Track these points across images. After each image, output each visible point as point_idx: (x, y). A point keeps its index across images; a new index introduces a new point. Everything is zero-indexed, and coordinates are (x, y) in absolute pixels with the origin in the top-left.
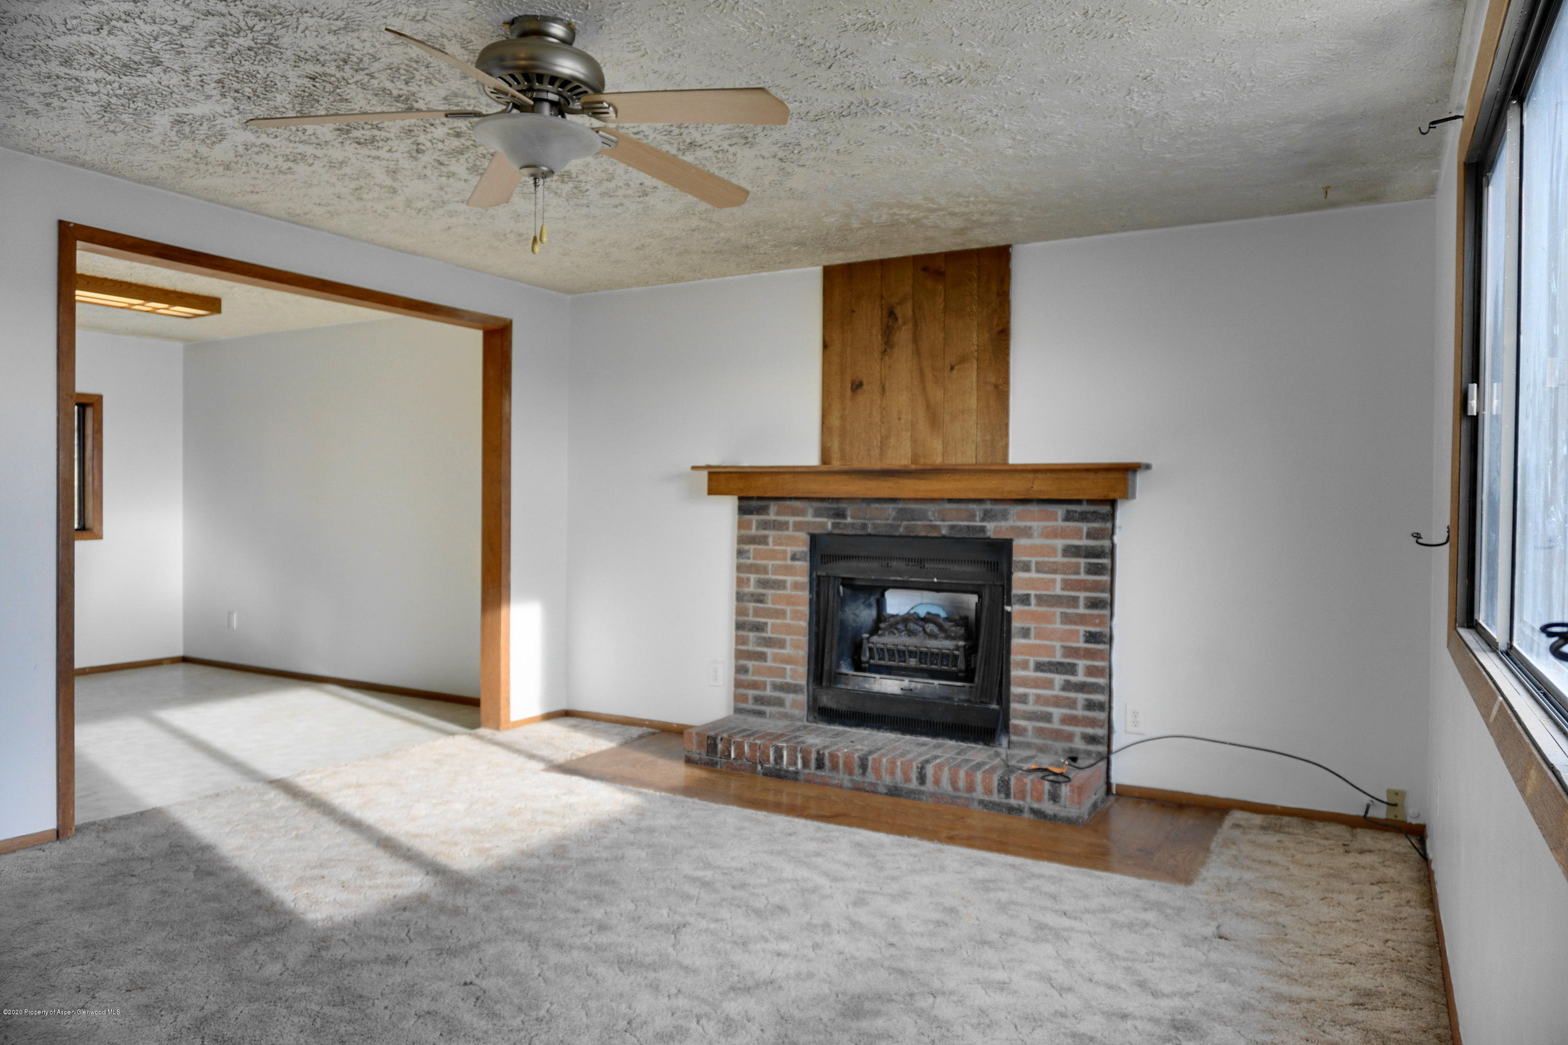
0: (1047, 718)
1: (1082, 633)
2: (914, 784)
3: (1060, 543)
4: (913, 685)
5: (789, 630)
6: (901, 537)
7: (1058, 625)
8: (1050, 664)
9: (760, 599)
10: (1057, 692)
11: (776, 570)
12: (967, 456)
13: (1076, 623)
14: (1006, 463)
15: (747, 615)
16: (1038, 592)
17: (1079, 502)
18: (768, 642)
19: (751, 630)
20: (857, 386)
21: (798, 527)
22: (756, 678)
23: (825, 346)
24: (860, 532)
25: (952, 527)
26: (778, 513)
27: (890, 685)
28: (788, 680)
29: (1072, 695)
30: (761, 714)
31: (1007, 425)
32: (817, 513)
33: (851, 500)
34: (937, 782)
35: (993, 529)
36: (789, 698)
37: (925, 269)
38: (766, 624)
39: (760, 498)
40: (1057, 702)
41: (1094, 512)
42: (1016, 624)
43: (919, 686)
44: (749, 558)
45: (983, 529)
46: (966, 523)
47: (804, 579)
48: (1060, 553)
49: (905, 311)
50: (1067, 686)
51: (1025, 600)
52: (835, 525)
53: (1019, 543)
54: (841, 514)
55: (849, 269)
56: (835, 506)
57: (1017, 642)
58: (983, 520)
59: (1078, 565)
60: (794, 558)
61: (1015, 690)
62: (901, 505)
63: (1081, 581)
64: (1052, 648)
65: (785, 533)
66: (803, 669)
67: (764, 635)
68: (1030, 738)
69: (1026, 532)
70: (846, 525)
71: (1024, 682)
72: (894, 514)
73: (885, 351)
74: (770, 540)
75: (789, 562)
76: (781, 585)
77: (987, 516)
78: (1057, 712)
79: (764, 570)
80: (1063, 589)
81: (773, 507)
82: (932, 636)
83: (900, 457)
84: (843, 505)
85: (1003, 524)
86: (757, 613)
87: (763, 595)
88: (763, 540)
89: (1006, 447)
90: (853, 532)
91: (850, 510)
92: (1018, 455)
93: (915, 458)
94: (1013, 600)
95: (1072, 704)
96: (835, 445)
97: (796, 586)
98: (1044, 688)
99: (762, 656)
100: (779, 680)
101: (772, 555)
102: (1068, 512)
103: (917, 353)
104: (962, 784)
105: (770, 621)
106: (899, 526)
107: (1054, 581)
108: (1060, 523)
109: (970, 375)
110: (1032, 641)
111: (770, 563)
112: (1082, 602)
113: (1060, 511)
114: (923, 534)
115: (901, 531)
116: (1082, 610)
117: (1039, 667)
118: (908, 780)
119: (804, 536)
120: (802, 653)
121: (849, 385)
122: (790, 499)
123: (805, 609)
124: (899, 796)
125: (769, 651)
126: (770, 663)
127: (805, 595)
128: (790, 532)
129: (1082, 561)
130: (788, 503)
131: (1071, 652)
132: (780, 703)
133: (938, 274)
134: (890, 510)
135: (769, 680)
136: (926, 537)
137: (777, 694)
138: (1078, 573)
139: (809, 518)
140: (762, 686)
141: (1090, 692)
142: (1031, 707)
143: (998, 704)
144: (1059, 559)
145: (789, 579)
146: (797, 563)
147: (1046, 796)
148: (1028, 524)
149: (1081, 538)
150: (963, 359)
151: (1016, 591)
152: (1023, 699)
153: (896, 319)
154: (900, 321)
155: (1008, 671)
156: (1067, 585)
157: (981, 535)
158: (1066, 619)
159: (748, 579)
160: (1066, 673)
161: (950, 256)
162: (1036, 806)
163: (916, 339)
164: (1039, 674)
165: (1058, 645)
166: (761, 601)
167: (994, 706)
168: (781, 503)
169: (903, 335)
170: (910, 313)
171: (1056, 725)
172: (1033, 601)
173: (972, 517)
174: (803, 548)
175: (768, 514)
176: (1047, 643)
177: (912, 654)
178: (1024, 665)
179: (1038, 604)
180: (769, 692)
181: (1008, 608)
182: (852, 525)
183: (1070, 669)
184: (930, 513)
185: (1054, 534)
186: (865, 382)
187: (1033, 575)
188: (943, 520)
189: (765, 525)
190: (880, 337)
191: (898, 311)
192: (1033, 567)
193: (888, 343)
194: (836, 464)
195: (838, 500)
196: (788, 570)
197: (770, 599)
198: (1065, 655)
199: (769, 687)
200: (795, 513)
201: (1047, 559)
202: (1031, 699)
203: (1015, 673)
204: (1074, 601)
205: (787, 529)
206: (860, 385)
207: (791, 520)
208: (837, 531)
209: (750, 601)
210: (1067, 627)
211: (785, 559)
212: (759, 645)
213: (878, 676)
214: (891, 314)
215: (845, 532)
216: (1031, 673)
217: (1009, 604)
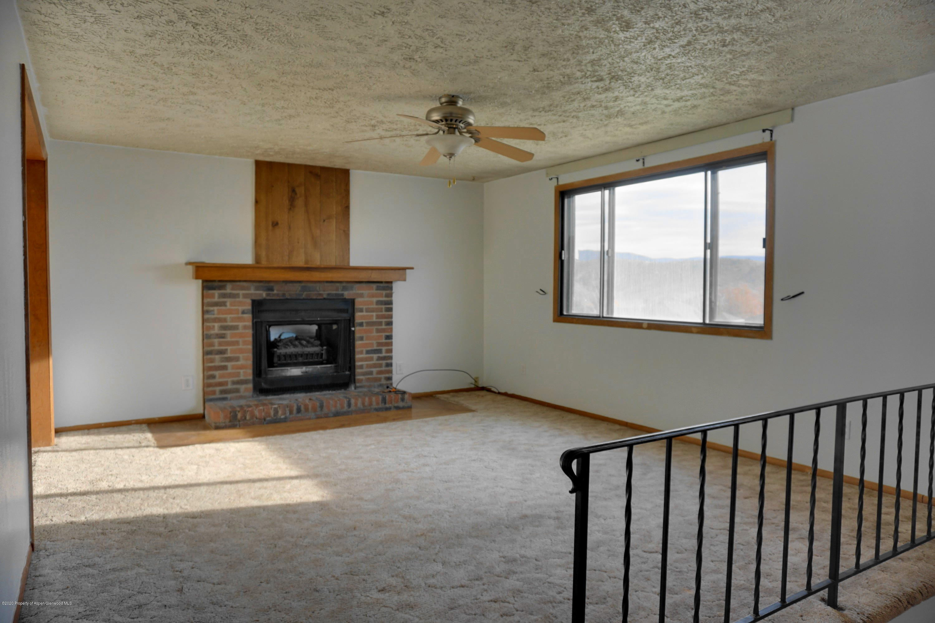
0: (371, 373)
1: (384, 336)
2: (346, 408)
3: (375, 300)
4: (307, 370)
5: (241, 351)
6: (304, 299)
7: (375, 334)
8: (372, 350)
9: (222, 336)
10: (375, 362)
11: (233, 320)
12: (332, 261)
13: (381, 332)
14: (349, 265)
15: (214, 346)
16: (366, 321)
17: (381, 282)
18: (229, 359)
19: (217, 354)
20: (275, 224)
21: (245, 296)
22: (221, 380)
23: (257, 202)
24: (281, 298)
25: (329, 294)
26: (232, 289)
27: (295, 372)
28: (242, 378)
29: (381, 362)
30: (224, 399)
31: (349, 249)
32: (257, 289)
33: (276, 282)
34: (356, 404)
35: (347, 294)
36: (242, 387)
37: (311, 172)
38: (227, 350)
39: (220, 281)
40: (375, 366)
41: (388, 286)
42: (357, 335)
43: (310, 369)
44: (214, 314)
45: (342, 295)
46: (334, 292)
47: (249, 324)
48: (375, 303)
49: (300, 191)
50: (379, 359)
51: (361, 324)
52: (268, 295)
53: (358, 301)
54: (271, 289)
55: (271, 165)
56: (267, 285)
57: (358, 343)
58: (342, 290)
59: (382, 308)
60: (243, 312)
61: (358, 364)
62: (303, 284)
63: (384, 315)
64: (372, 344)
65: (237, 300)
66: (250, 371)
67: (226, 356)
68: (364, 383)
69: (361, 296)
70: (274, 295)
71: (362, 360)
72: (300, 288)
73: (290, 209)
74: (228, 304)
75: (240, 315)
76: (236, 328)
77: (344, 289)
78: (375, 370)
79: (225, 320)
80: (376, 318)
81: (229, 286)
82: (306, 346)
83: (299, 261)
84: (272, 284)
85: (351, 292)
86: (220, 344)
87: (224, 334)
88: (224, 304)
89: (349, 258)
90: (278, 298)
91: (276, 288)
92: (353, 263)
93: (307, 262)
94: (355, 325)
95: (380, 365)
96: (263, 254)
97: (245, 327)
98: (370, 361)
99: (224, 368)
100: (236, 379)
101: (230, 312)
102: (377, 287)
103: (307, 211)
104: (366, 404)
105: (229, 348)
106: (302, 294)
107: (373, 316)
108: (375, 291)
109: (333, 224)
110: (365, 342)
111: (228, 317)
112: (383, 324)
113: (374, 286)
114: (315, 297)
115: (304, 296)
116: (384, 327)
117: (368, 352)
118: (343, 407)
119: (249, 301)
120: (250, 363)
121: (271, 224)
122: (240, 281)
123: (250, 339)
124: (338, 416)
125: (229, 364)
126: (230, 371)
127: (250, 332)
128: (241, 299)
129: (383, 307)
130: (238, 283)
131: (379, 344)
132: (237, 391)
133: (317, 176)
134: (298, 287)
135: (230, 380)
136: (316, 299)
137: (235, 386)
138: (382, 311)
139: (252, 291)
140: (226, 383)
141: (387, 360)
142: (364, 370)
143: (349, 371)
144: (375, 306)
145: (241, 324)
146: (245, 315)
147: (400, 400)
148: (362, 292)
149: (382, 297)
150: (329, 217)
151: (357, 320)
152: (361, 367)
153: (296, 194)
154: (298, 195)
155: (354, 355)
156: (378, 317)
157: (342, 297)
158: (378, 331)
159: (214, 326)
160: (378, 353)
161: (323, 169)
162: (396, 405)
163: (306, 204)
164: (367, 356)
165: (374, 342)
166: (223, 338)
167: (347, 373)
168: (234, 284)
169: (300, 202)
170: (303, 192)
171: (375, 375)
172: (364, 324)
173: (337, 289)
174: (248, 307)
175: (225, 289)
176: (370, 342)
177: (301, 355)
178: (361, 352)
179: (367, 326)
180: (230, 386)
181: (353, 329)
182: (278, 295)
183: (379, 351)
184: (318, 288)
185: (373, 296)
186: (279, 222)
187: (364, 313)
188: (324, 291)
189: (224, 296)
190: (287, 201)
191: (297, 190)
192: (364, 310)
193: (292, 205)
194: (264, 263)
195: (269, 282)
196: (240, 319)
197: (229, 336)
198: (378, 346)
199: (229, 383)
200: (243, 288)
201: (370, 307)
202: (364, 366)
203: (358, 356)
204: (380, 324)
205: (239, 297)
206: (277, 224)
207: (241, 292)
208: (268, 298)
209: (215, 338)
210: (379, 334)
211: (238, 313)
212: (222, 361)
213: (289, 368)
214: (294, 191)
215: (274, 298)
216: (364, 356)
217: (354, 326)
